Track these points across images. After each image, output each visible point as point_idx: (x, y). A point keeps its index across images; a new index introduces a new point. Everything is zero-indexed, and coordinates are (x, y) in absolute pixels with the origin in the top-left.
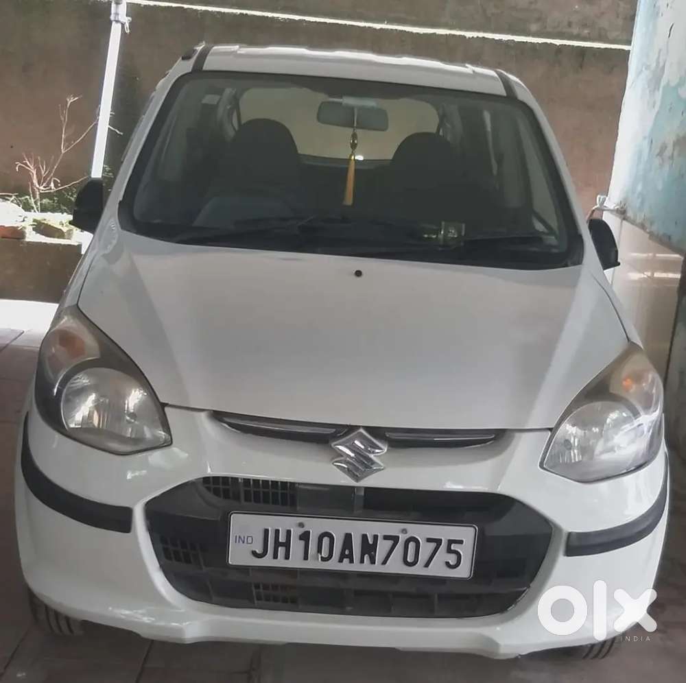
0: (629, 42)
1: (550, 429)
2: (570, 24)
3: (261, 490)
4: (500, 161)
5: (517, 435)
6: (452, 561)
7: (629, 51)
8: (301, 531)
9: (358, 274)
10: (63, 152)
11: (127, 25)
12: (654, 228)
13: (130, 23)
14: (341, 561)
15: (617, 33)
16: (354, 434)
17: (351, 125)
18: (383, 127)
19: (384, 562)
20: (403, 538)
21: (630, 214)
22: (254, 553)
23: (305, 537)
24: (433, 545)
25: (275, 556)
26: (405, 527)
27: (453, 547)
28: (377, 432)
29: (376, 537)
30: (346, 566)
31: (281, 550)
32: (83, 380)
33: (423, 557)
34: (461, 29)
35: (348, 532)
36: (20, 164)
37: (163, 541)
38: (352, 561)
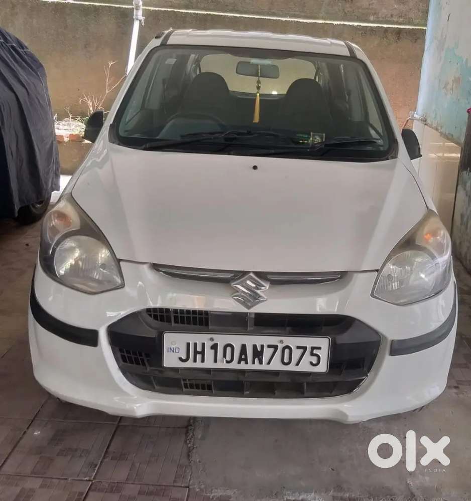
0: (425, 25)
1: (377, 271)
2: (392, 16)
3: (185, 316)
4: (349, 95)
5: (355, 275)
6: (315, 361)
7: (426, 30)
8: (212, 343)
9: (255, 168)
10: (107, 92)
11: (143, 21)
12: (443, 130)
13: (144, 20)
14: (239, 362)
15: (419, 20)
16: (247, 276)
17: (257, 75)
18: (276, 77)
19: (269, 363)
20: (280, 346)
21: (429, 121)
22: (181, 359)
23: (214, 347)
24: (301, 351)
25: (195, 361)
26: (282, 339)
27: (315, 352)
28: (261, 275)
29: (262, 347)
30: (243, 366)
31: (199, 357)
32: (69, 243)
33: (295, 359)
34: (331, 20)
35: (243, 343)
36: (82, 100)
37: (121, 350)
38: (247, 363)
